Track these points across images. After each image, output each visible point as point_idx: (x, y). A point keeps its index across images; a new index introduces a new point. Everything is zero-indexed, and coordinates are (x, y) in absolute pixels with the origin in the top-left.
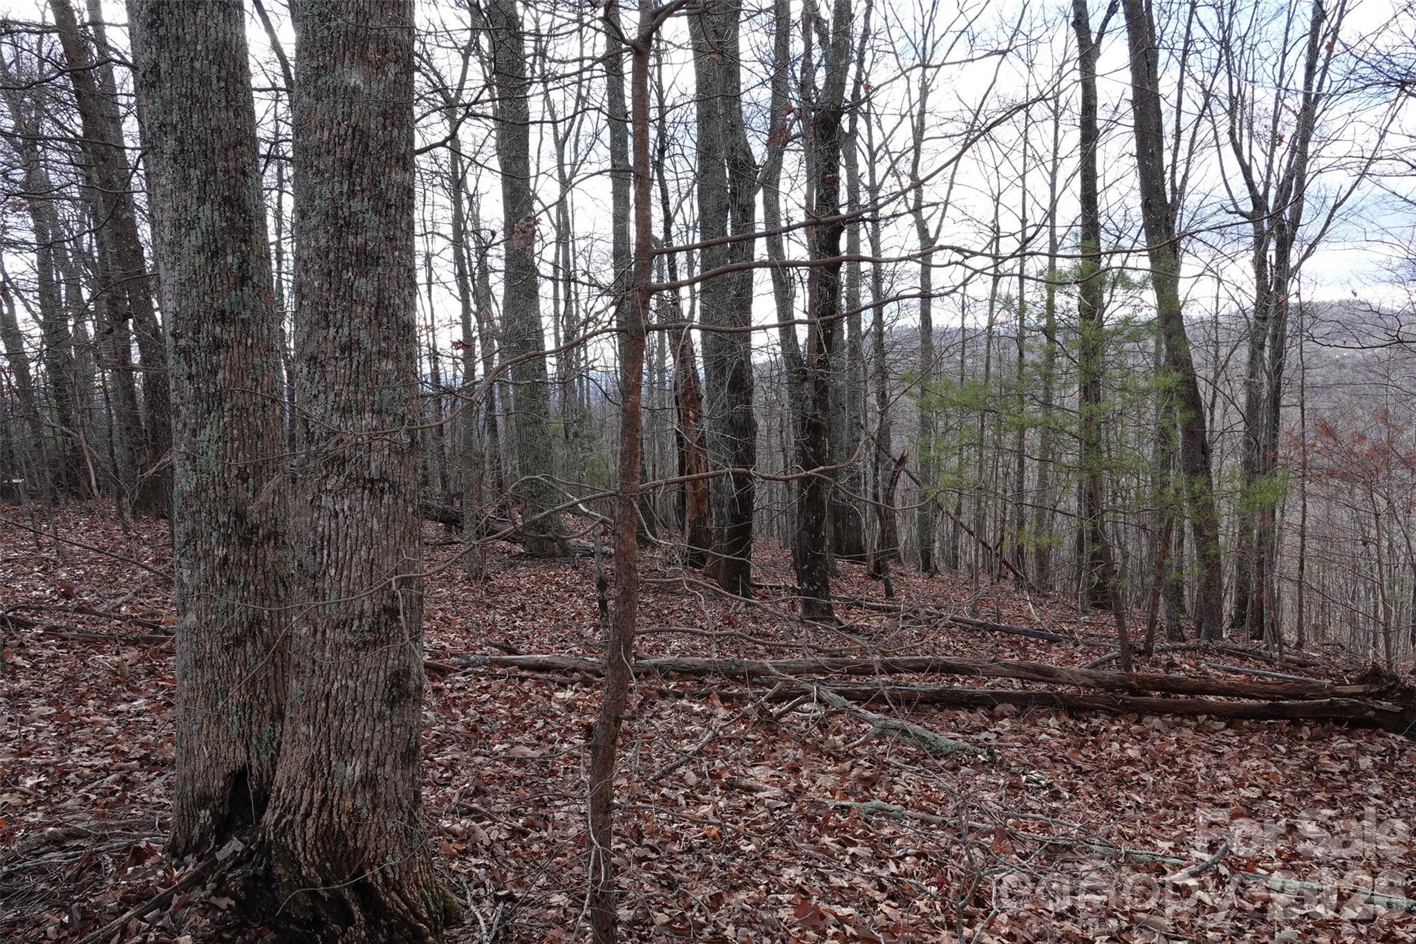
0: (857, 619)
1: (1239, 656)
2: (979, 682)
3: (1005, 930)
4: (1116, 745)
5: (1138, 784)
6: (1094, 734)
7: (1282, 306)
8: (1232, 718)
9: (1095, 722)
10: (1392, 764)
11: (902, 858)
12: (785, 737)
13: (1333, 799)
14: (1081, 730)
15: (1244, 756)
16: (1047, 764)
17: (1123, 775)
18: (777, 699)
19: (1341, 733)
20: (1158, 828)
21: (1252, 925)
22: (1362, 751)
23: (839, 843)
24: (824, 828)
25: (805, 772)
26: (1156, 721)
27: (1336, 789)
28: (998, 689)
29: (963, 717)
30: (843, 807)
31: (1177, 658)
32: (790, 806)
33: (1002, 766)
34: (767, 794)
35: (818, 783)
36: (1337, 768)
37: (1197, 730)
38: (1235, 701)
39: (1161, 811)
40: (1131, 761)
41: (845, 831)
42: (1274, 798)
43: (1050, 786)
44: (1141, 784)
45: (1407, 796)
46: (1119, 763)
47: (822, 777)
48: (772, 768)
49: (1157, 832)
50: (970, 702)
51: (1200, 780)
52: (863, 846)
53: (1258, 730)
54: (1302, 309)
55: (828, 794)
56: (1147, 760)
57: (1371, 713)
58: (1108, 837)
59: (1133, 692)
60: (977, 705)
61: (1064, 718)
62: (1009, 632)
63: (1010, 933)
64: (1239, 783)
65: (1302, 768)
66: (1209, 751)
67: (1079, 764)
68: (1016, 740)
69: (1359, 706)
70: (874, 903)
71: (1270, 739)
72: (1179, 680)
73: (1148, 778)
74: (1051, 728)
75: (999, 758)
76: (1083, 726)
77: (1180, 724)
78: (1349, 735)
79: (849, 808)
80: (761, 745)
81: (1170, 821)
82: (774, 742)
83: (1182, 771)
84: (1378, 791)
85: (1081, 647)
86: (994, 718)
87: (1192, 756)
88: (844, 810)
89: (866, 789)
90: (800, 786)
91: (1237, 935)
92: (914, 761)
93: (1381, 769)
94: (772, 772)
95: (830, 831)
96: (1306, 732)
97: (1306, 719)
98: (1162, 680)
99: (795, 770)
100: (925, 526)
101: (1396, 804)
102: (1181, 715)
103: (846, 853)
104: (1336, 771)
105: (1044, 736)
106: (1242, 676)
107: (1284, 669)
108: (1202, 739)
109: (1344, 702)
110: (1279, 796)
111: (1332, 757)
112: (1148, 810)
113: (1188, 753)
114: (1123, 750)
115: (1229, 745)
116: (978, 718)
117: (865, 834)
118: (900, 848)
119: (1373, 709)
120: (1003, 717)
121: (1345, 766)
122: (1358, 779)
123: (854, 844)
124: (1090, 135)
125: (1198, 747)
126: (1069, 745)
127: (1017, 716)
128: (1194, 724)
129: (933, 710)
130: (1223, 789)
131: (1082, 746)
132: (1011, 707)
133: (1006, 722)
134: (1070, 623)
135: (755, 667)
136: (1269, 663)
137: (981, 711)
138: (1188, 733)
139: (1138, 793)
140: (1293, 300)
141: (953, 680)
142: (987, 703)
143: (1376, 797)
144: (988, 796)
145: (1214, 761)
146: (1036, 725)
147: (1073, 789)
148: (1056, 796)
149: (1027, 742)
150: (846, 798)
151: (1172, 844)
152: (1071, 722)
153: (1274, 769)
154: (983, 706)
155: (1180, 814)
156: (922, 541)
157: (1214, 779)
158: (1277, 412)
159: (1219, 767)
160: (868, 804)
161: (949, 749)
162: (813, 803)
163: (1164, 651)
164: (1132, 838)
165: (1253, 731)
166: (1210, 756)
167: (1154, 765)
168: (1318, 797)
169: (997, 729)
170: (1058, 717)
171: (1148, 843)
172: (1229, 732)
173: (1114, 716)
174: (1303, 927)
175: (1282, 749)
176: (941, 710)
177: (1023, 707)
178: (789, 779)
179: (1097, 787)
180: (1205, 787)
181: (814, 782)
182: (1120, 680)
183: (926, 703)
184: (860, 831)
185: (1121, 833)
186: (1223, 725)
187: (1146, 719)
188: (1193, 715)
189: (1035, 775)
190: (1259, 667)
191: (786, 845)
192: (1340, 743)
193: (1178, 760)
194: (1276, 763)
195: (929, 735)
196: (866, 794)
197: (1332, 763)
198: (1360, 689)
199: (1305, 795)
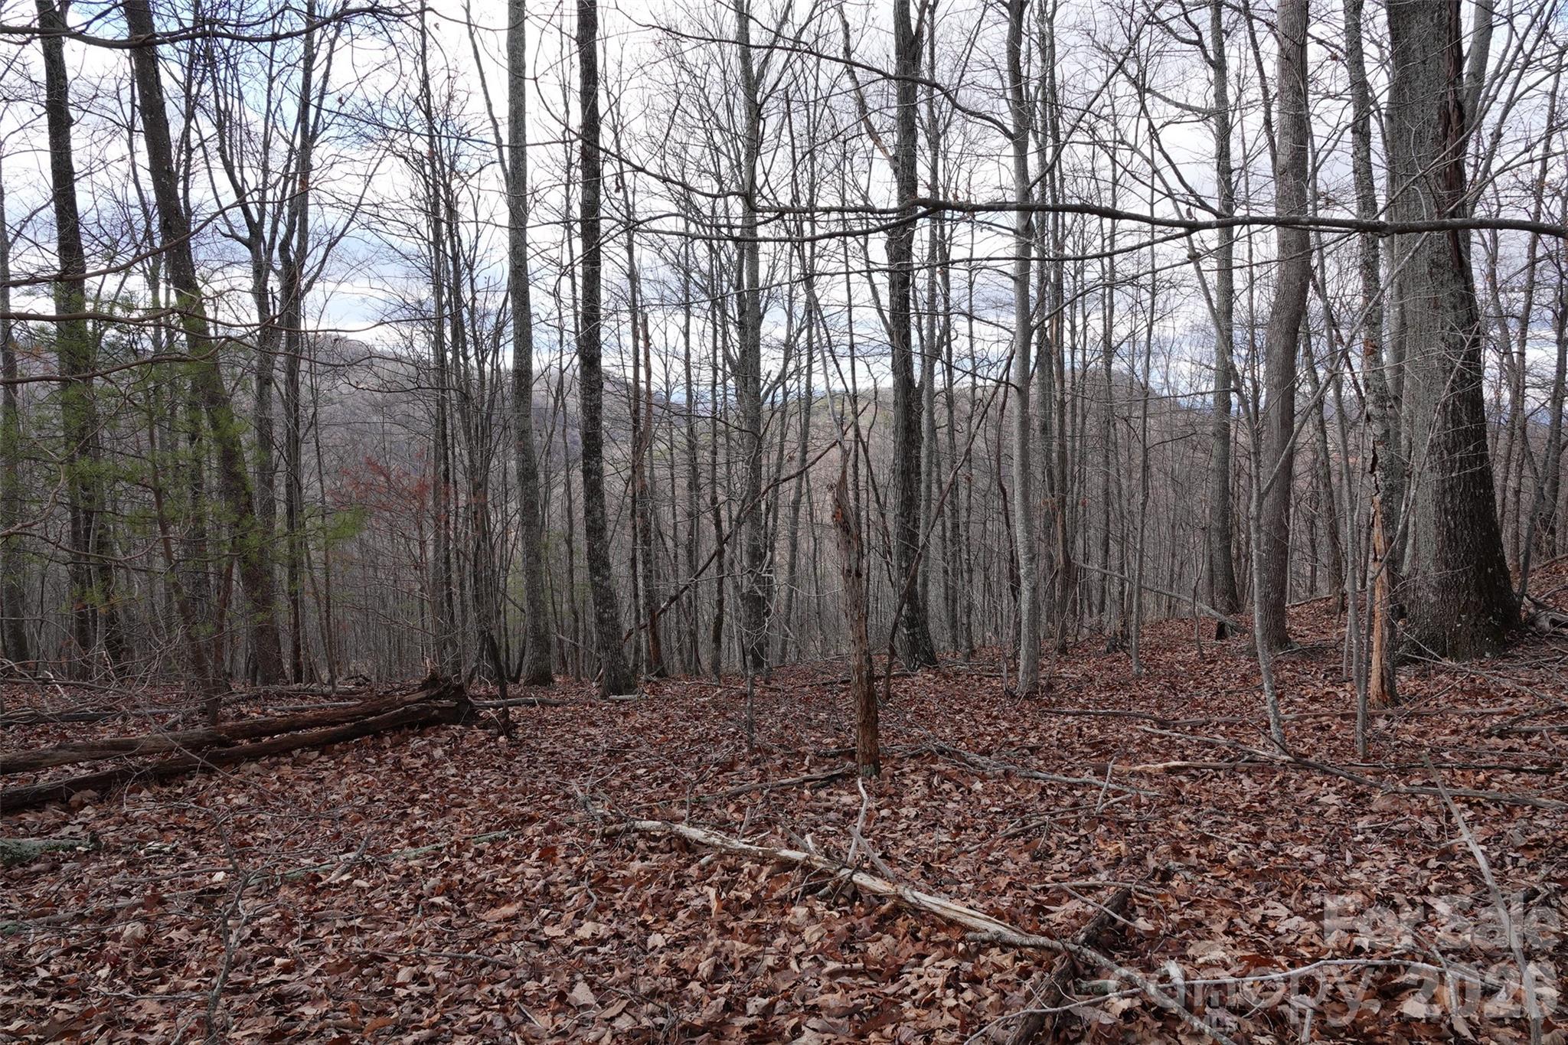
1: (298, 696)
2: (26, 781)
4: (219, 800)
8: (324, 745)
9: (192, 783)
10: (457, 748)
13: (424, 787)
14: (177, 797)
15: (342, 775)
19: (414, 735)
22: (433, 745)
26: (254, 767)
27: (424, 778)
29: (32, 819)
36: (419, 763)
37: (295, 764)
38: (326, 729)
43: (175, 850)
45: (474, 768)
50: (39, 800)
53: (348, 750)
56: (255, 803)
57: (436, 712)
59: (225, 743)
60: (46, 802)
61: (156, 788)
65: (392, 771)
66: (310, 780)
67: (190, 825)
68: (108, 824)
69: (425, 708)
71: (361, 754)
72: (269, 722)
74: (144, 805)
75: (104, 843)
76: (180, 791)
77: (277, 763)
78: (422, 735)
84: (453, 771)
93: (450, 754)
96: (387, 742)
97: (385, 730)
98: (252, 726)
101: (468, 776)
102: (276, 755)
104: (419, 765)
107: (341, 699)
108: (302, 772)
109: (414, 707)
110: (382, 797)
111: (412, 756)
113: (292, 787)
114: (228, 801)
115: (326, 769)
116: (52, 815)
119: (436, 708)
120: (82, 806)
121: (424, 759)
122: (436, 767)
125: (300, 778)
127: (100, 800)
128: (290, 759)
132: (91, 793)
133: (90, 811)
136: (326, 697)
138: (286, 770)
143: (453, 776)
146: (125, 803)
147: (197, 847)
152: (166, 790)
153: (371, 778)
154: (57, 800)
165: (343, 752)
166: (312, 783)
167: (267, 805)
168: (412, 788)
169: (81, 820)
170: (149, 789)
172: (324, 759)
173: (210, 773)
175: (372, 760)
177: (104, 790)
182: (210, 736)
186: (316, 753)
187: (243, 767)
188: (286, 751)
190: (318, 702)
192: (416, 743)
193: (286, 794)
194: (370, 773)
195: (9, 843)
197: (413, 761)
198: (422, 695)
199: (401, 790)
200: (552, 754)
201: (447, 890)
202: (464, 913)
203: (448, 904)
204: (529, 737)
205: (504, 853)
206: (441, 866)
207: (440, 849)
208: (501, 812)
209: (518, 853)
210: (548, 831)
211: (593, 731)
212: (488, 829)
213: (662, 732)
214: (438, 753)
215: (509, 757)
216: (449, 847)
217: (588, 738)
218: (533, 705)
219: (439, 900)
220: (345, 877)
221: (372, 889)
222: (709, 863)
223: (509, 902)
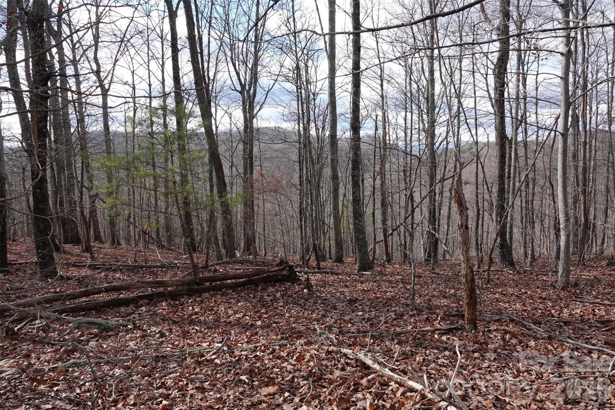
0: (74, 272)
1: (240, 263)
2: (133, 292)
3: (132, 402)
4: (191, 308)
5: (198, 322)
6: (182, 305)
7: (252, 127)
8: (234, 287)
9: (182, 300)
10: (286, 293)
11: (84, 385)
12: (23, 340)
13: (267, 311)
14: (177, 304)
15: (239, 301)
16: (160, 323)
17: (193, 319)
18: (19, 321)
19: (271, 286)
20: (204, 338)
21: (234, 367)
22: (277, 291)
23: (49, 387)
24: (39, 382)
25: (33, 355)
26: (207, 295)
27: (269, 307)
28: (140, 294)
29: (123, 309)
30: (53, 368)
31: (218, 268)
32: (21, 376)
33: (139, 328)
34: (7, 373)
35: (41, 360)
36: (269, 299)
37: (222, 295)
38: (238, 281)
39: (206, 331)
40: (196, 313)
41: (54, 380)
42: (247, 316)
43: (160, 332)
44: (200, 322)
45: (290, 304)
46: (192, 315)
47: (44, 356)
48: (13, 358)
49: (204, 340)
50: (126, 302)
51: (222, 315)
52: (63, 384)
53: (244, 290)
54: (258, 129)
55: (46, 364)
56: (203, 312)
57: (280, 277)
58: (183, 347)
59: (198, 284)
60: (129, 303)
61: (169, 301)
62: (150, 267)
63: (134, 403)
64: (236, 313)
65: (258, 302)
66: (225, 302)
67: (174, 319)
68: (148, 315)
69: (276, 275)
71: (248, 293)
72: (215, 277)
73: (202, 318)
74: (163, 307)
75: (138, 325)
76: (177, 303)
77: (216, 294)
78: (273, 286)
79: (56, 367)
80: (7, 348)
81: (209, 334)
82: (16, 344)
83: (216, 313)
84: (282, 304)
85: (180, 270)
86: (137, 307)
87: (220, 306)
88: (53, 370)
89: (69, 356)
90: (30, 364)
91: (228, 373)
92: (96, 336)
93: (282, 296)
94: (13, 360)
95: (44, 382)
96: (260, 288)
97: (260, 283)
98: (209, 278)
99: (28, 356)
100: (112, 223)
101: (286, 308)
102: (216, 290)
103: (53, 391)
104: (269, 300)
105: (160, 310)
106: (242, 271)
107: (257, 265)
108: (224, 299)
109: (271, 274)
110: (249, 314)
111: (268, 295)
112: (201, 332)
113: (218, 305)
114: (193, 309)
115: (233, 298)
116: (129, 310)
117: (64, 378)
118: (83, 379)
119: (280, 275)
120: (142, 306)
121: (272, 298)
122: (275, 302)
123: (58, 385)
124: (175, 51)
125: (222, 302)
126: (171, 312)
127: (149, 304)
128: (221, 293)
129: (108, 310)
130: (230, 316)
131: (177, 311)
132: (146, 301)
133: (144, 309)
134: (179, 260)
135: (5, 307)
136: (252, 264)
137: (132, 306)
138: (218, 297)
139: (197, 326)
140: (255, 125)
141: (120, 294)
142: (135, 302)
143: (281, 307)
144: (131, 344)
145: (228, 306)
146: (157, 306)
147: (171, 331)
148: (162, 335)
149: (152, 315)
150: (55, 363)
151: (208, 344)
152: (172, 302)
153: (248, 304)
154: (133, 303)
155: (213, 330)
156: (112, 231)
157: (227, 313)
158: (252, 168)
159: (229, 308)
160: (68, 363)
161: (114, 326)
162: (36, 371)
163: (213, 265)
164: (193, 346)
165: (242, 291)
166: (226, 304)
167: (205, 312)
168: (262, 311)
169: (139, 312)
170: (166, 301)
171: (199, 345)
172: (234, 293)
173: (190, 296)
174: (252, 362)
175: (252, 296)
176: (112, 309)
177: (151, 300)
178: (23, 361)
179: (181, 327)
180: (223, 317)
181: (39, 359)
182: (192, 281)
183: (105, 307)
184: (62, 377)
185: (188, 344)
186: (231, 291)
187: (203, 294)
188: (220, 290)
189: (153, 329)
190: (248, 266)
191: (16, 397)
192: (271, 289)
193: (215, 308)
194: (249, 302)
195: (104, 322)
196: (68, 358)
197: (268, 298)
198: (277, 269)
199: (258, 311)
200: (325, 300)
202: (252, 387)
204: (318, 291)
205: (282, 354)
206: (254, 357)
208: (293, 328)
209: (288, 355)
210: (305, 344)
211: (346, 290)
213: (375, 293)
214: (278, 295)
215: (306, 300)
216: (261, 346)
217: (342, 293)
218: (328, 273)
219: (244, 377)
220: (214, 357)
221: (221, 365)
222: (373, 379)
223: (274, 384)
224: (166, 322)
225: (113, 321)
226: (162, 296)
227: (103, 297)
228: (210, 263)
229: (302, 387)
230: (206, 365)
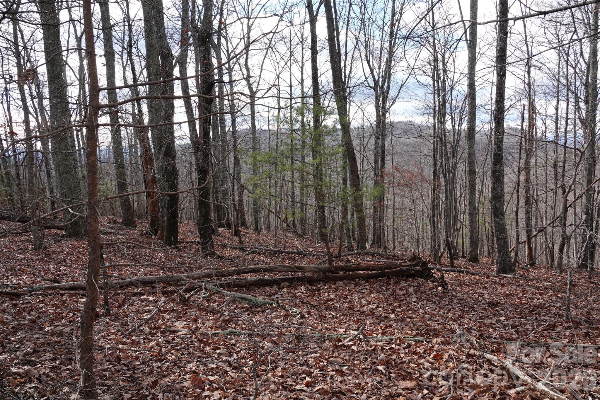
0: (227, 253)
1: (372, 255)
2: (275, 275)
3: (280, 374)
4: (326, 294)
5: (334, 308)
6: (318, 291)
7: (384, 122)
8: (367, 278)
9: (319, 286)
10: (419, 290)
11: (239, 351)
12: (192, 307)
13: (400, 305)
14: (314, 289)
15: (371, 292)
16: (300, 305)
17: (328, 305)
18: (188, 290)
19: (403, 280)
20: (340, 324)
21: (370, 356)
22: (410, 286)
23: (213, 349)
24: (206, 344)
25: (200, 321)
26: (341, 283)
27: (402, 301)
28: (282, 277)
29: (268, 289)
30: (215, 333)
31: (350, 258)
32: (192, 337)
33: (283, 308)
34: (181, 333)
35: (205, 325)
36: (402, 293)
37: (355, 285)
38: (370, 272)
39: (341, 318)
40: (332, 300)
41: (216, 344)
42: (381, 307)
43: (300, 313)
44: (335, 308)
45: (424, 300)
46: (327, 301)
47: (207, 322)
48: (185, 321)
49: (340, 326)
50: (270, 283)
51: (356, 304)
52: (223, 349)
53: (376, 282)
54: (391, 124)
55: (209, 329)
56: (337, 299)
57: (413, 272)
58: (321, 330)
59: (333, 272)
60: (273, 284)
61: (307, 286)
62: (288, 253)
63: (282, 375)
64: (369, 303)
65: (390, 295)
66: (359, 292)
67: (312, 303)
68: (289, 297)
69: (409, 270)
70: (226, 372)
71: (380, 285)
72: (349, 266)
73: (337, 305)
74: (302, 291)
75: (281, 305)
76: (314, 288)
77: (350, 283)
78: (406, 281)
79: (218, 333)
80: (180, 312)
81: (345, 321)
82: (187, 309)
83: (350, 301)
84: (415, 300)
85: (315, 257)
86: (280, 289)
87: (354, 295)
88: (216, 335)
89: (226, 325)
90: (197, 327)
91: (365, 361)
92: (247, 310)
93: (416, 292)
94: (185, 323)
95: (209, 345)
96: (392, 281)
97: (392, 276)
98: (343, 267)
99: (195, 321)
100: (256, 212)
101: (420, 304)
102: (350, 280)
103: (216, 353)
104: (402, 294)
105: (299, 294)
106: (373, 263)
107: (387, 258)
108: (357, 289)
109: (404, 269)
111: (400, 289)
112: (337, 318)
113: (352, 294)
114: (329, 295)
115: (366, 289)
116: (274, 289)
117: (224, 344)
118: (239, 347)
119: (413, 270)
120: (283, 288)
121: (404, 292)
122: (408, 296)
123: (219, 349)
124: (314, 52)
125: (356, 291)
126: (309, 296)
127: (289, 287)
128: (354, 282)
129: (256, 288)
130: (364, 306)
131: (314, 296)
132: (287, 284)
133: (285, 290)
134: (313, 248)
135: (178, 278)
136: (382, 257)
137: (275, 286)
138: (352, 286)
139: (333, 312)
140: (388, 121)
141: (265, 275)
142: (278, 283)
143: (414, 302)
144: (276, 321)
145: (361, 296)
146: (296, 289)
147: (309, 313)
148: (303, 317)
149: (292, 297)
150: (217, 330)
151: (344, 330)
152: (310, 287)
153: (381, 296)
154: (276, 284)
155: (348, 318)
156: (255, 218)
157: (361, 303)
158: (384, 163)
159: (363, 298)
160: (226, 331)
161: (261, 303)
162: (202, 334)
163: (345, 256)
164: (330, 330)
165: (374, 283)
166: (360, 294)
167: (340, 300)
168: (395, 305)
169: (282, 293)
170: (305, 286)
171: (336, 330)
172: (367, 284)
173: (326, 283)
174: (387, 353)
175: (384, 288)
176: (259, 288)
177: (292, 283)
178: (193, 325)
179: (319, 311)
180: (357, 306)
181: (204, 324)
182: (328, 269)
183: (253, 285)
184: (222, 343)
185: (326, 328)
186: (364, 282)
187: (337, 283)
188: (354, 279)
189: (295, 310)
190: (378, 258)
191: (189, 353)
192: (403, 284)
193: (349, 297)
194: (382, 294)
195: (253, 299)
196: (226, 326)
197: (400, 292)
198: (409, 263)
199: (391, 304)
200: (461, 300)
201: (387, 363)
202: (390, 378)
203: (384, 371)
204: (453, 290)
205: (418, 350)
206: (390, 349)
207: (392, 340)
208: (428, 326)
209: (424, 352)
210: (443, 343)
211: (485, 292)
212: (417, 334)
213: (519, 298)
214: (411, 290)
215: (441, 298)
216: (396, 340)
217: (481, 295)
218: (463, 273)
219: (380, 368)
220: (350, 343)
221: (358, 352)
222: (523, 391)
223: (411, 379)
224: (305, 306)
225: (261, 299)
226: (302, 280)
227: (251, 277)
228: (343, 254)
229: (441, 387)
230: (343, 350)
